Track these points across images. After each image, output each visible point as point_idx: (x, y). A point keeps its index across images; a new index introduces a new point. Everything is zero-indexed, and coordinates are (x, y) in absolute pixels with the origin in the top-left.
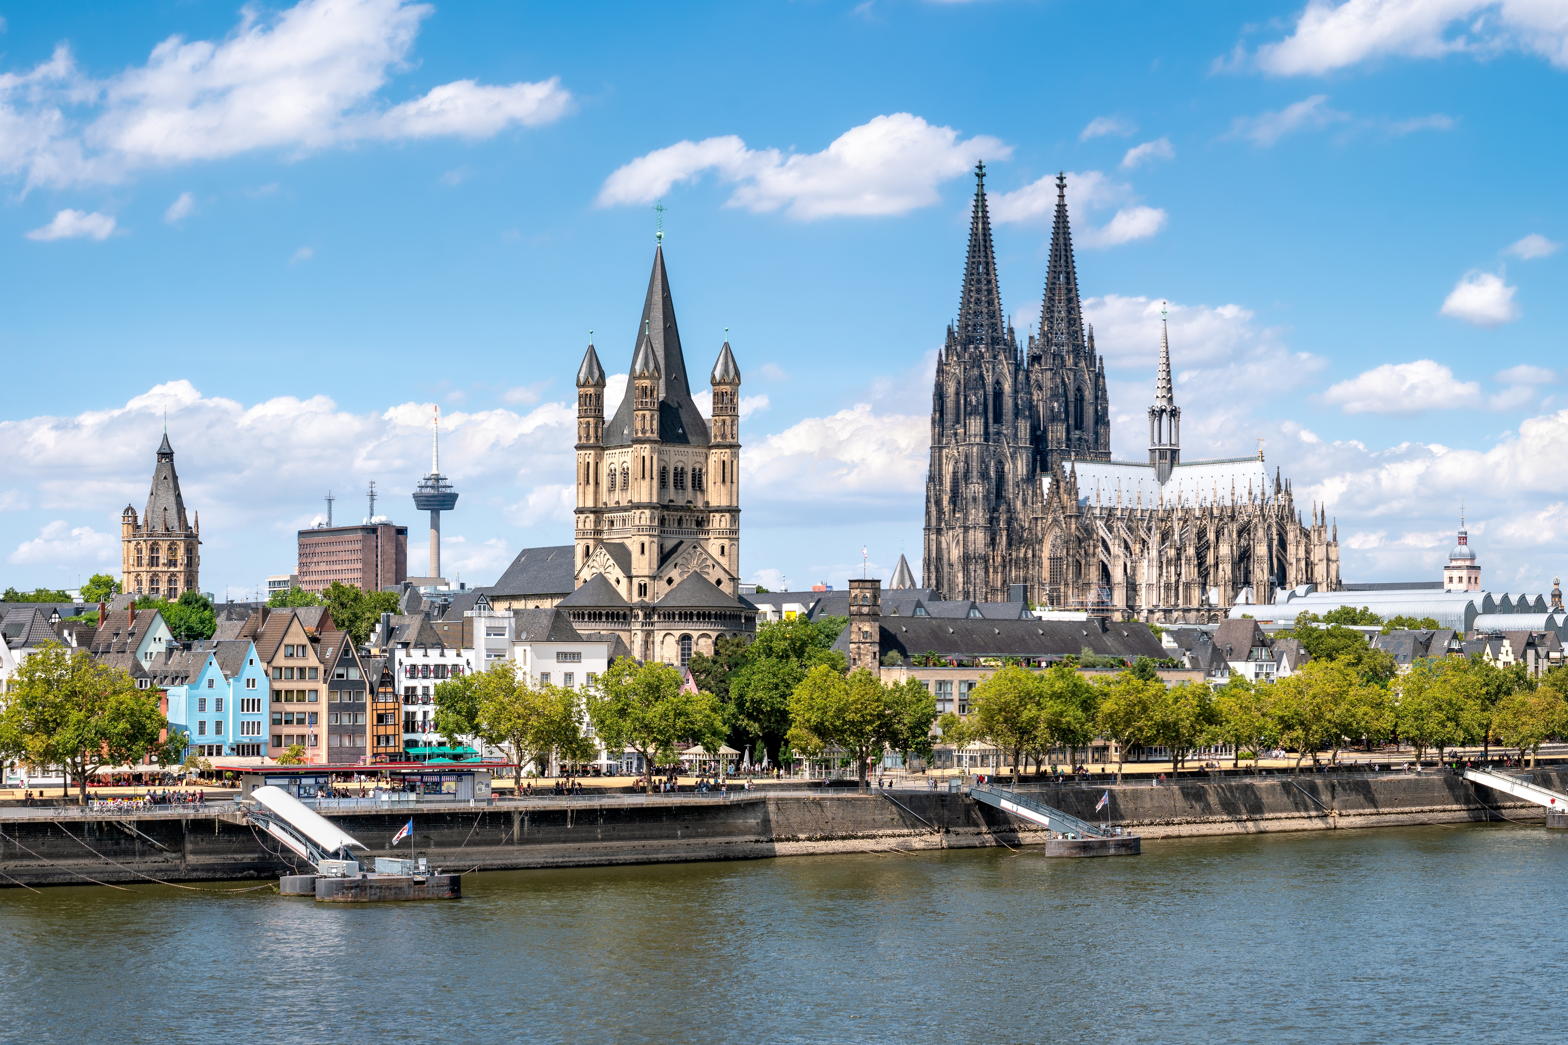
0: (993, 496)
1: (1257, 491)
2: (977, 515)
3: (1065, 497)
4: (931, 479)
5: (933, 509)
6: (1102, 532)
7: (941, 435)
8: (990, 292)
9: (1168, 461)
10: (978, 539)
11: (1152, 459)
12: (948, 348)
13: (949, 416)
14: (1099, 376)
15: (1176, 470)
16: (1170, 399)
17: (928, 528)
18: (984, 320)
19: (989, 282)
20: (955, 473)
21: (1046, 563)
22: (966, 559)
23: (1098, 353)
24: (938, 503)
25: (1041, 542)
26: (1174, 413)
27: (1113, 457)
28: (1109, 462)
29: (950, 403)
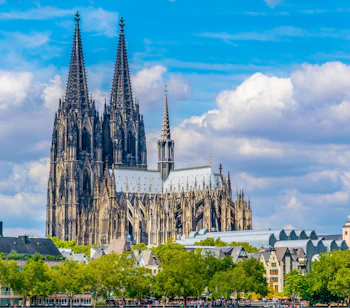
0: (81, 189)
1: (207, 183)
2: (73, 199)
3: (109, 188)
4: (50, 179)
5: (51, 195)
6: (129, 206)
7: (55, 156)
8: (81, 81)
9: (167, 169)
10: (73, 210)
11: (159, 167)
12: (59, 111)
13: (60, 147)
14: (141, 124)
15: (171, 173)
16: (169, 137)
17: (48, 205)
18: (78, 96)
19: (81, 76)
20: (62, 176)
21: (101, 222)
22: (67, 221)
23: (141, 113)
24: (54, 193)
25: (98, 212)
26: (170, 144)
27: (148, 168)
28: (146, 170)
29: (60, 140)
